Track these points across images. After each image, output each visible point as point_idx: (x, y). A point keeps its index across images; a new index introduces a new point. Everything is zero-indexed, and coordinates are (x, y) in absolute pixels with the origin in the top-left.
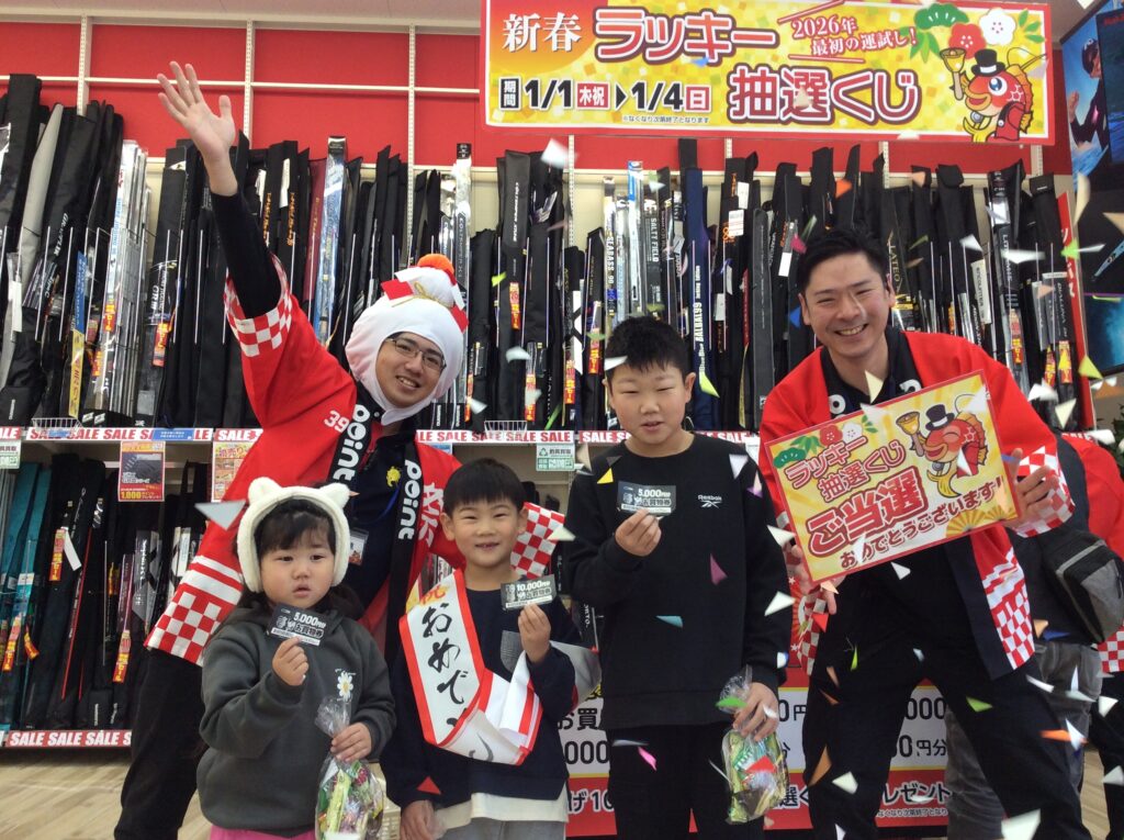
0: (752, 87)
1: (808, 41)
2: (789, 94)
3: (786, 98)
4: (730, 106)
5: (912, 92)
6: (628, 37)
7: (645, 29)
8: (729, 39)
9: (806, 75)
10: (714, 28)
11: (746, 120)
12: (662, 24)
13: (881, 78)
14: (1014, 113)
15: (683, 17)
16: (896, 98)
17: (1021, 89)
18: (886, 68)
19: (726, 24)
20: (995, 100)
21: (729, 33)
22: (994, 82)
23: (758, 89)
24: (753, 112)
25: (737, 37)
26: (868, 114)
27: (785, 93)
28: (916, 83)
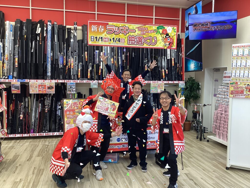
0: (131, 39)
1: (140, 31)
2: (137, 40)
3: (136, 41)
4: (128, 42)
5: (156, 40)
6: (112, 30)
7: (114, 29)
8: (128, 31)
9: (140, 37)
10: (125, 29)
11: (130, 44)
12: (117, 28)
13: (151, 38)
14: (171, 44)
15: (121, 27)
16: (153, 41)
17: (172, 40)
18: (152, 36)
19: (127, 28)
20: (168, 42)
21: (128, 30)
22: (168, 39)
23: (132, 39)
24: (131, 43)
25: (129, 31)
26: (149, 44)
27: (136, 40)
28: (156, 39)
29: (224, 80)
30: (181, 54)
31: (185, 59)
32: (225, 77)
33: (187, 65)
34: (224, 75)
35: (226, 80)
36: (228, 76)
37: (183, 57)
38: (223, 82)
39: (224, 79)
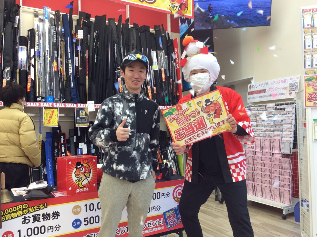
29: (249, 99)
30: (175, 63)
32: (252, 93)
34: (249, 90)
35: (254, 97)
36: (257, 91)
38: (248, 101)
39: (249, 96)
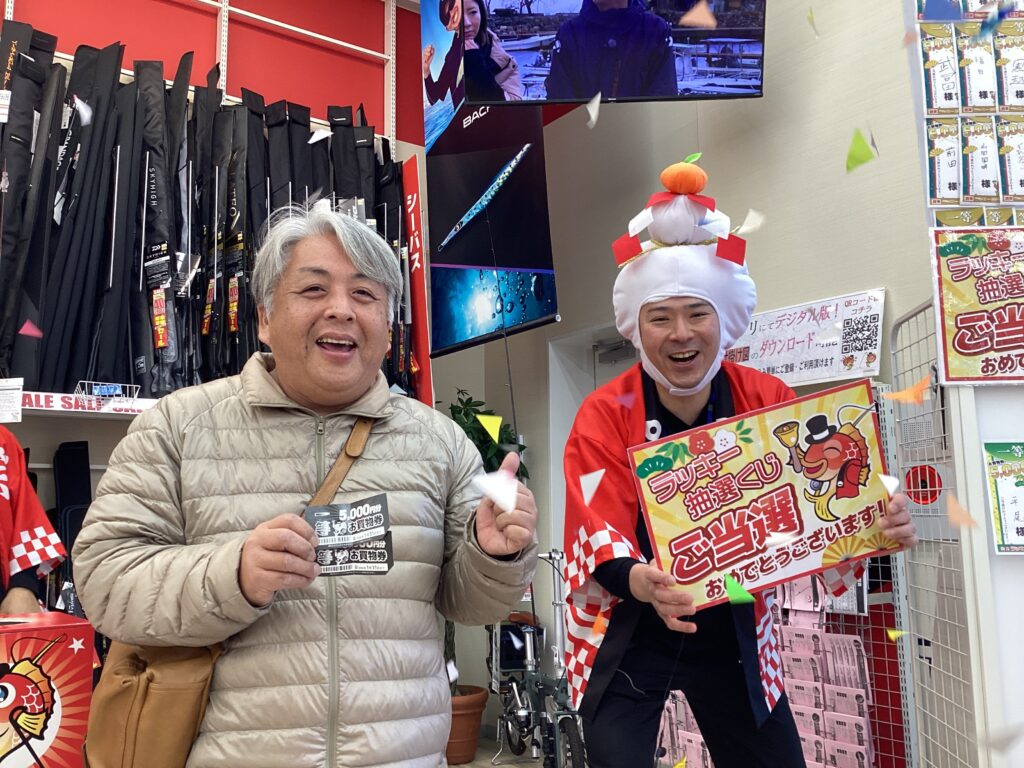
30: (405, 249)
31: (433, 271)
33: (449, 311)
37: (417, 264)
